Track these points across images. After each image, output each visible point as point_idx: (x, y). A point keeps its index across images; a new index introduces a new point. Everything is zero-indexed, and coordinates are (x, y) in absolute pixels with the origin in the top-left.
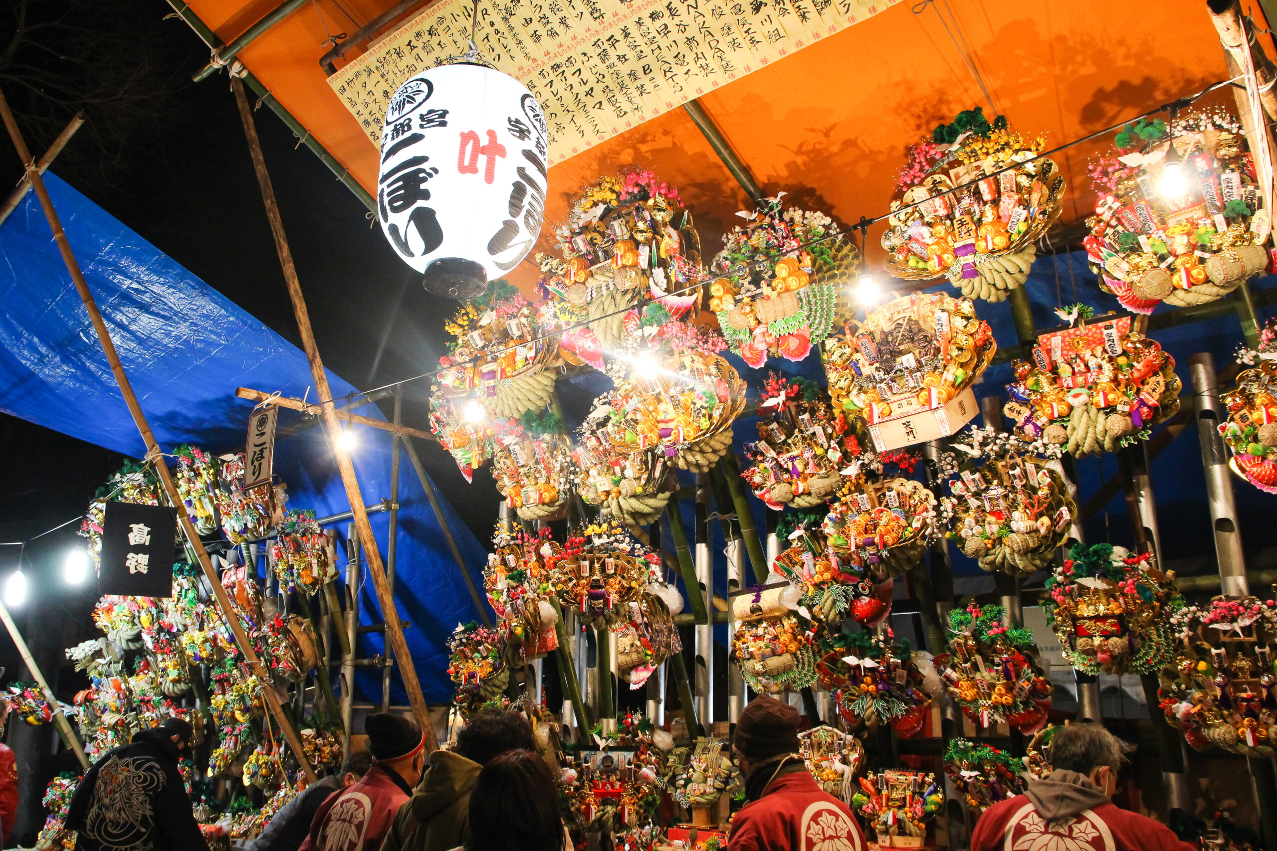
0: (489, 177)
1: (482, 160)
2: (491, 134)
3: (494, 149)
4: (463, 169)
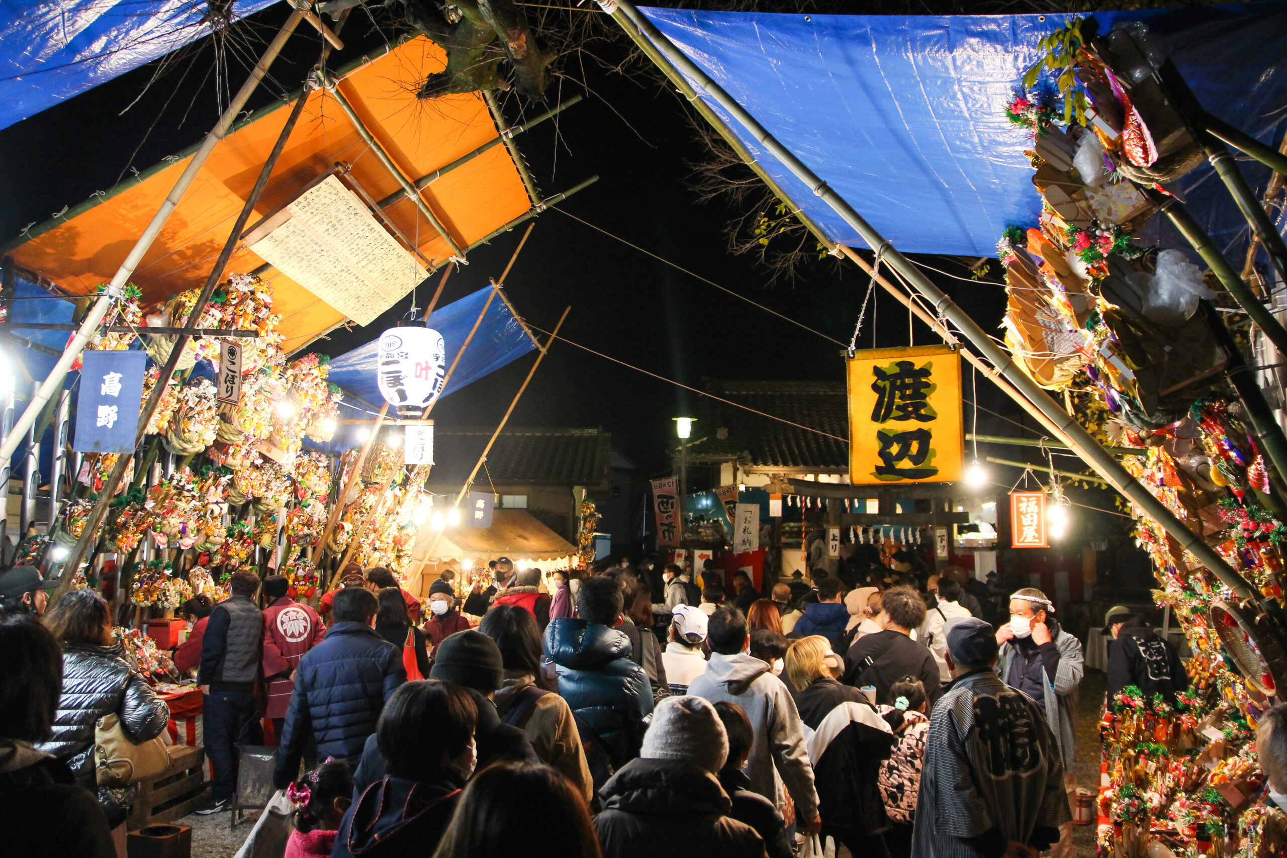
0: (426, 379)
1: (424, 372)
2: (427, 362)
3: (428, 368)
4: (417, 377)
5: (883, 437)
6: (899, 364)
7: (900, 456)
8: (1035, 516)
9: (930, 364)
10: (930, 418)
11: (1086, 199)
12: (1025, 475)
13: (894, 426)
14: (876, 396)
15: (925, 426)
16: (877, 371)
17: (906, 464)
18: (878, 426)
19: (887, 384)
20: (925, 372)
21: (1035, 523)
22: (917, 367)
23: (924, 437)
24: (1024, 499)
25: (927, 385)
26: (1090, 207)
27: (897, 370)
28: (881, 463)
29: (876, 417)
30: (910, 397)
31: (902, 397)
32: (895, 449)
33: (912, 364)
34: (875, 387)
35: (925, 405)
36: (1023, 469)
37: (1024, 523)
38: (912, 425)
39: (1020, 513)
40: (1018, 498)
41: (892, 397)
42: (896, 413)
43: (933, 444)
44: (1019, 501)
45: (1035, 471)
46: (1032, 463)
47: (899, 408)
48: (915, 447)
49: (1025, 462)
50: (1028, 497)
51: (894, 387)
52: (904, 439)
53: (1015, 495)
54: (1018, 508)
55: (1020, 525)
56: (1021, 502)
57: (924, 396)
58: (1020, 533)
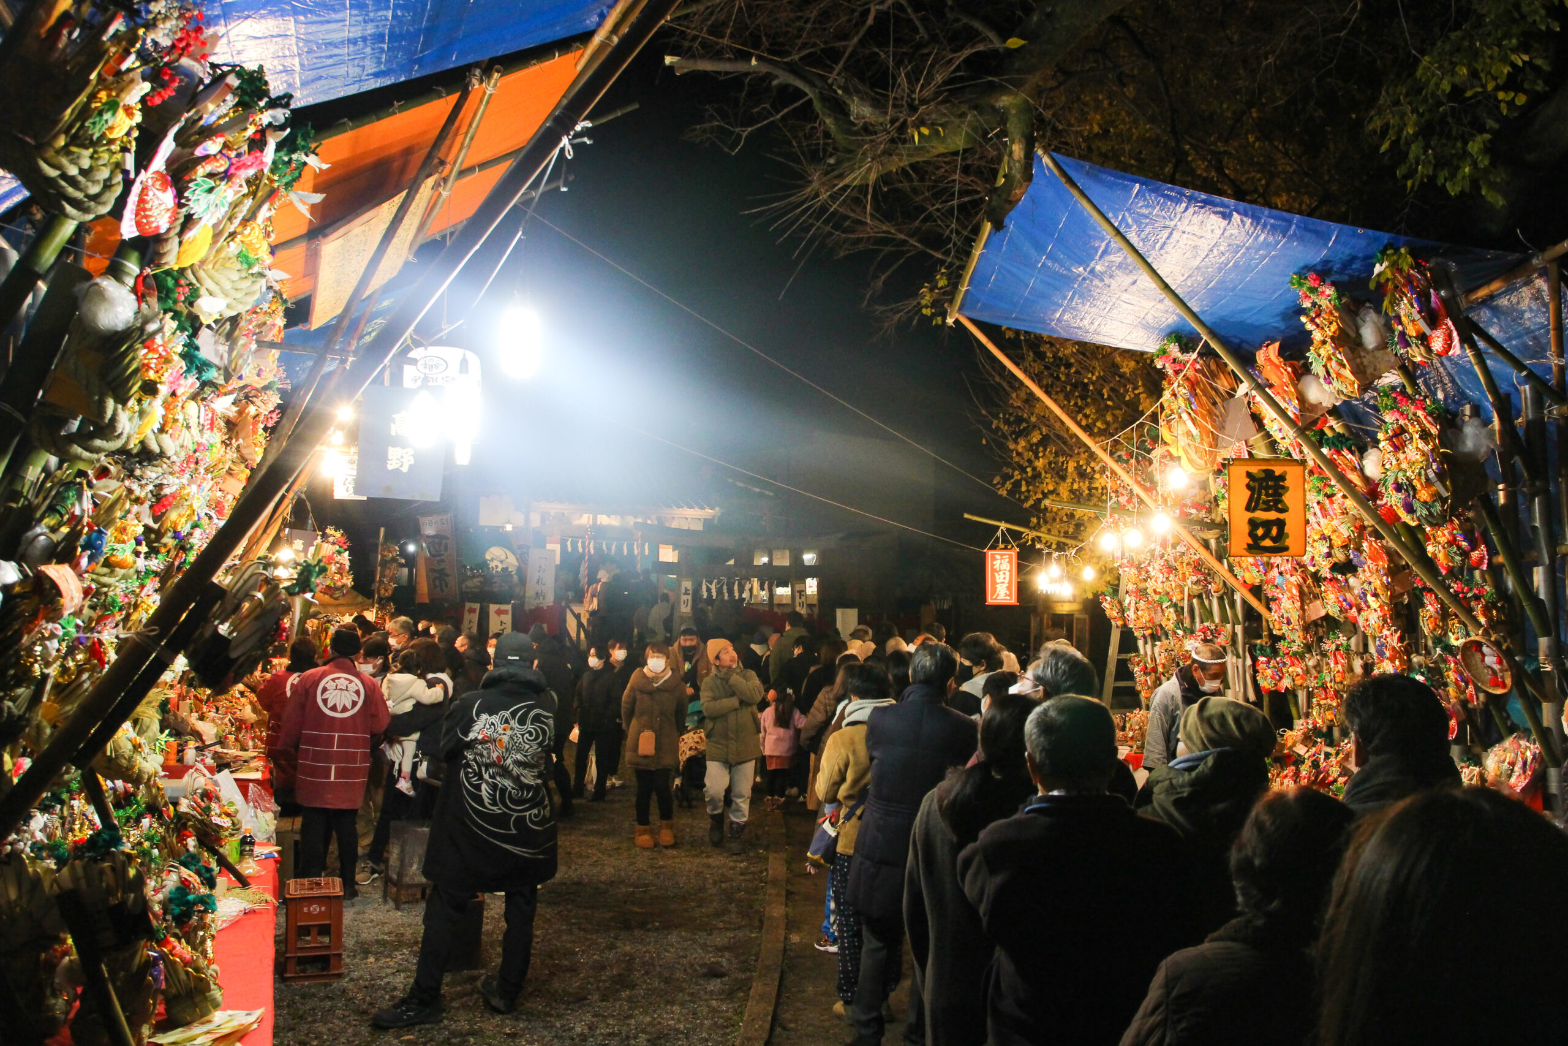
5: (1253, 524)
6: (1265, 471)
7: (1263, 537)
8: (1008, 574)
9: (1285, 472)
10: (1284, 510)
11: (1360, 357)
12: (999, 533)
13: (1261, 515)
14: (1248, 493)
15: (1281, 516)
16: (1249, 475)
17: (1267, 543)
18: (1250, 515)
19: (1257, 485)
20: (1282, 478)
21: (1007, 580)
22: (1277, 474)
23: (1281, 524)
24: (998, 557)
25: (1283, 487)
26: (1362, 363)
27: (1263, 475)
28: (1250, 542)
29: (1248, 508)
30: (1271, 495)
31: (1267, 495)
32: (1260, 532)
33: (1273, 472)
34: (1248, 486)
35: (1281, 501)
36: (998, 527)
37: (998, 581)
38: (1272, 515)
39: (994, 571)
40: (993, 555)
41: (1260, 494)
42: (1262, 506)
43: (1287, 529)
44: (994, 559)
45: (1008, 529)
46: (1006, 522)
47: (1264, 502)
48: (1274, 531)
49: (1000, 521)
50: (1002, 555)
51: (1261, 488)
52: (1267, 524)
53: (990, 552)
54: (993, 565)
55: (994, 583)
56: (996, 559)
57: (1281, 495)
58: (994, 590)
